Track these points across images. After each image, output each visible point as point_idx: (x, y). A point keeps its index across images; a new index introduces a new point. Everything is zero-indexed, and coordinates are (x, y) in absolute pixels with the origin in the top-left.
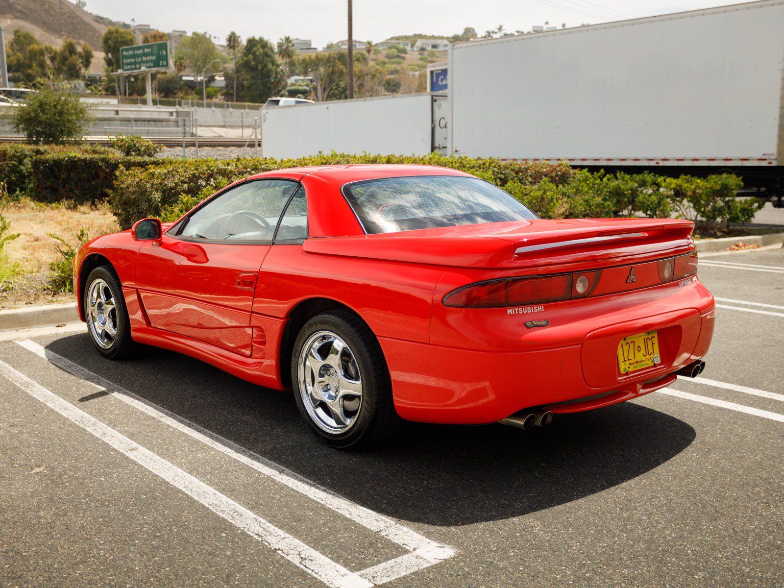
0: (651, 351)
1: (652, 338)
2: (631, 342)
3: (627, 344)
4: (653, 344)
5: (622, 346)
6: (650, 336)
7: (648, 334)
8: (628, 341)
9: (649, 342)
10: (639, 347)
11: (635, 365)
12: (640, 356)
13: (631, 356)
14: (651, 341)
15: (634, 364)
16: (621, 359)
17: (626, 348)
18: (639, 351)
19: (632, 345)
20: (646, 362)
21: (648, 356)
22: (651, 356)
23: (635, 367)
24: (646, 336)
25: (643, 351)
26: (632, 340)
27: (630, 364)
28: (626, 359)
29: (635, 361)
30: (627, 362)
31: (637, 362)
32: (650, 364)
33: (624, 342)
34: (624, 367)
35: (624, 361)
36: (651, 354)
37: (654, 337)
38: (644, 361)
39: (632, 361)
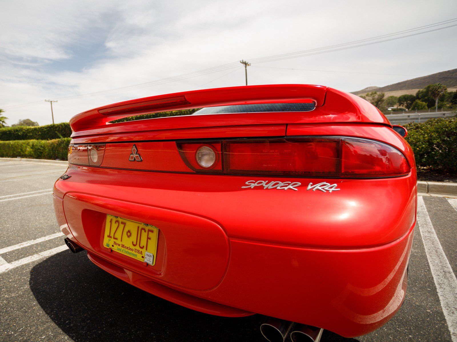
0: (143, 243)
1: (150, 231)
2: (122, 223)
3: (117, 221)
4: (148, 238)
5: (111, 221)
6: (147, 228)
7: (147, 224)
9: (144, 235)
10: (129, 231)
11: (120, 247)
12: (128, 242)
13: (118, 235)
14: (146, 233)
15: (119, 245)
16: (107, 233)
18: (129, 236)
19: (122, 226)
20: (133, 253)
21: (138, 248)
22: (144, 250)
23: (119, 249)
24: (142, 226)
25: (133, 238)
26: (124, 221)
27: (115, 243)
28: (112, 235)
29: (120, 243)
30: (112, 240)
31: (123, 246)
32: (139, 257)
33: (114, 219)
34: (107, 242)
35: (109, 236)
36: (142, 248)
37: (152, 231)
38: (132, 250)
39: (118, 242)
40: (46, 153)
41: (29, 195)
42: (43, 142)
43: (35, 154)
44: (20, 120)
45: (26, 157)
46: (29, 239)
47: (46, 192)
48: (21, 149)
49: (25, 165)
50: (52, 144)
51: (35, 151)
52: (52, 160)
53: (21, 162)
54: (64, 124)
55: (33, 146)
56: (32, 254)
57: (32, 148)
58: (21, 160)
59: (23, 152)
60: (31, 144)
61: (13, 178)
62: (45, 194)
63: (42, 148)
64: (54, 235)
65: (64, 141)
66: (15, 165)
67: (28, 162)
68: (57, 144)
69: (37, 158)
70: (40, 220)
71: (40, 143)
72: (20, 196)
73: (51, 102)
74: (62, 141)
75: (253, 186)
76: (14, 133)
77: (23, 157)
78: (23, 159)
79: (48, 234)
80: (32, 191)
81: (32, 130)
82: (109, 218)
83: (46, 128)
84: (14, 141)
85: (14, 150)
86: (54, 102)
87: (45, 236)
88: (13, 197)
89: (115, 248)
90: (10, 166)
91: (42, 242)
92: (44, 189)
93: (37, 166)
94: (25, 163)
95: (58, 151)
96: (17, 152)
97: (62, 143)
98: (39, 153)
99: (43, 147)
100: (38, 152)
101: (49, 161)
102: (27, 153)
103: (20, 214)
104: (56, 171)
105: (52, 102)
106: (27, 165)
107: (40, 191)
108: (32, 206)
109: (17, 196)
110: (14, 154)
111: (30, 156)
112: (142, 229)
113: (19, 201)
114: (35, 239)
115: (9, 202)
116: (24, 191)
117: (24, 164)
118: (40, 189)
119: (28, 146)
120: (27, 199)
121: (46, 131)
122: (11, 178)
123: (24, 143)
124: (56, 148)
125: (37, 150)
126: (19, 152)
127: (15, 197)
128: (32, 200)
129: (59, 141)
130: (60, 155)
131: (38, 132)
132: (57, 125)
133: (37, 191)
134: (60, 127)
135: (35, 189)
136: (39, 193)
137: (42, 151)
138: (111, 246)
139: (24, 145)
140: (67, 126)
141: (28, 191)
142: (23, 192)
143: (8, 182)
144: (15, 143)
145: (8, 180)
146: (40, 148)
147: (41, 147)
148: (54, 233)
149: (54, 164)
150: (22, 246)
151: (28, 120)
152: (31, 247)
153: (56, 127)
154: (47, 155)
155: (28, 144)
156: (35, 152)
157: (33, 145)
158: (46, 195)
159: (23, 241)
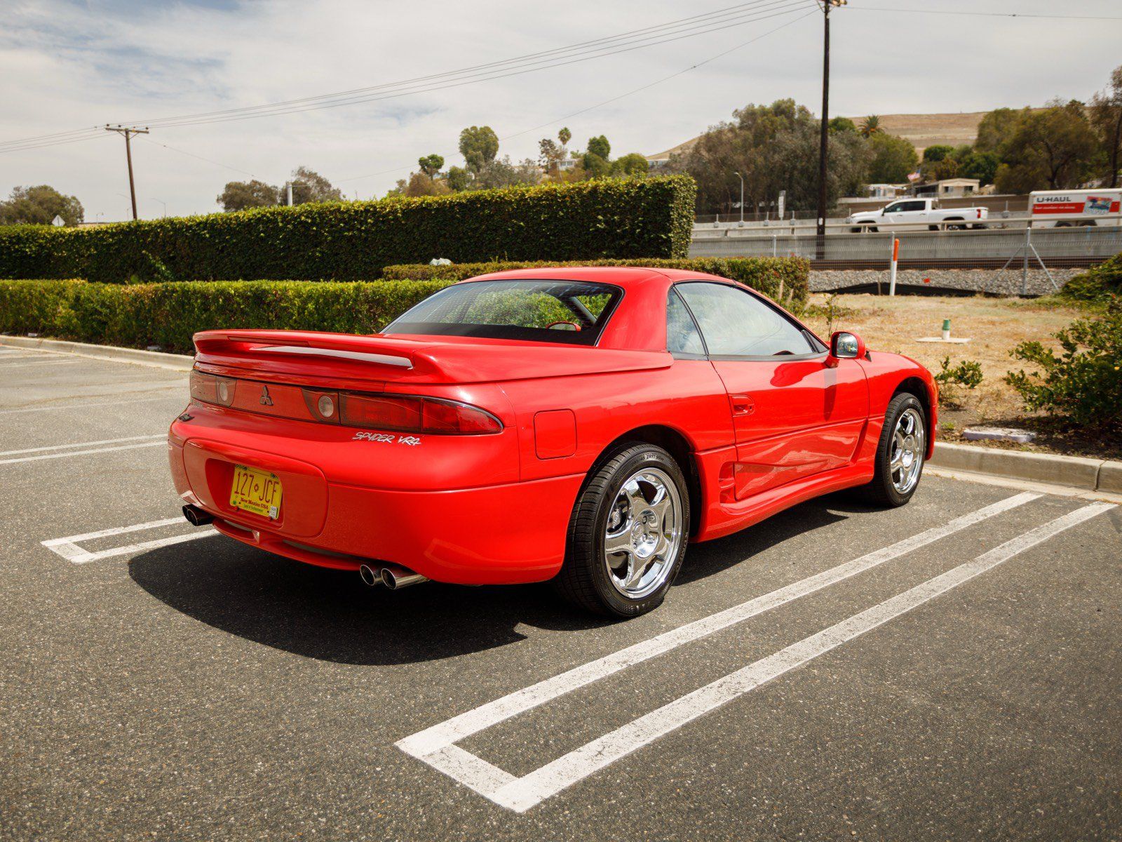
0: (269, 498)
1: (275, 482)
2: (250, 476)
3: (245, 474)
4: (274, 491)
5: (239, 475)
6: (274, 480)
7: (274, 476)
8: (249, 473)
9: (271, 488)
10: (257, 485)
11: (247, 504)
12: (255, 496)
13: (246, 490)
14: (273, 486)
15: (246, 501)
16: (234, 489)
17: (243, 479)
18: (256, 491)
19: (250, 479)
20: (260, 508)
21: (264, 502)
22: (269, 504)
23: (246, 506)
24: (269, 478)
25: (260, 492)
26: (252, 473)
27: (242, 500)
28: (239, 491)
29: (248, 499)
30: (240, 496)
31: (250, 502)
32: (264, 513)
33: (243, 472)
34: (234, 499)
35: (236, 492)
36: (268, 502)
37: (278, 483)
38: (258, 505)
39: (245, 498)
40: (116, 324)
41: (93, 447)
42: (109, 289)
43: (83, 327)
44: (17, 189)
45: (56, 336)
46: (115, 525)
47: (132, 442)
48: (41, 310)
49: (57, 362)
50: (137, 297)
51: (84, 315)
52: (136, 348)
53: (41, 350)
54: (171, 222)
55: (77, 302)
56: (126, 544)
57: (72, 307)
58: (39, 345)
59: (46, 319)
60: (71, 293)
61: (40, 402)
62: (131, 447)
63: (104, 311)
64: (160, 521)
65: (174, 291)
66: (28, 360)
67: (64, 354)
68: (153, 300)
69: (89, 340)
70: (128, 498)
71: (98, 292)
72: (73, 450)
73: (127, 132)
74: (167, 290)
75: (361, 437)
76: (9, 248)
77: (47, 336)
78: (46, 340)
79: (149, 520)
80: (99, 440)
81: (68, 240)
82: (237, 471)
83: (113, 235)
84: (20, 282)
85: (19, 312)
86: (138, 132)
87: (143, 523)
88: (59, 451)
89: (242, 506)
90: (15, 365)
91: (140, 531)
92: (125, 436)
93: (96, 368)
94: (54, 353)
95: (153, 320)
96: (27, 318)
97: (166, 297)
98: (95, 324)
99: (108, 307)
100: (94, 320)
101: (125, 352)
102: (58, 322)
103: (86, 486)
104: (149, 386)
105: (131, 135)
106: (63, 362)
107: (118, 440)
108: (105, 472)
109: (67, 450)
110: (17, 322)
111: (67, 333)
112: (270, 481)
113: (76, 459)
114: (125, 526)
115: (54, 463)
116: (80, 440)
117: (54, 359)
118: (115, 436)
119: (63, 301)
120: (91, 457)
121: (111, 245)
122: (33, 403)
123: (51, 291)
124: (149, 311)
125: (91, 315)
126: (34, 319)
127: (63, 451)
128: (104, 459)
129: (156, 290)
130: (160, 333)
131: (88, 248)
132: (150, 225)
133: (111, 441)
134: (157, 234)
135: (104, 435)
136: (117, 444)
137: (104, 319)
138: (238, 504)
139: (51, 297)
140: (180, 229)
141: (89, 440)
142: (78, 442)
143: (29, 413)
144: (22, 287)
145: (26, 407)
146: (98, 308)
147: (103, 304)
148: (159, 519)
149: (143, 363)
150: (105, 535)
151: (45, 188)
152: (122, 536)
153: (146, 234)
154: (120, 331)
155: (61, 294)
156: (83, 319)
157: (77, 299)
158: (134, 450)
159: (105, 527)
